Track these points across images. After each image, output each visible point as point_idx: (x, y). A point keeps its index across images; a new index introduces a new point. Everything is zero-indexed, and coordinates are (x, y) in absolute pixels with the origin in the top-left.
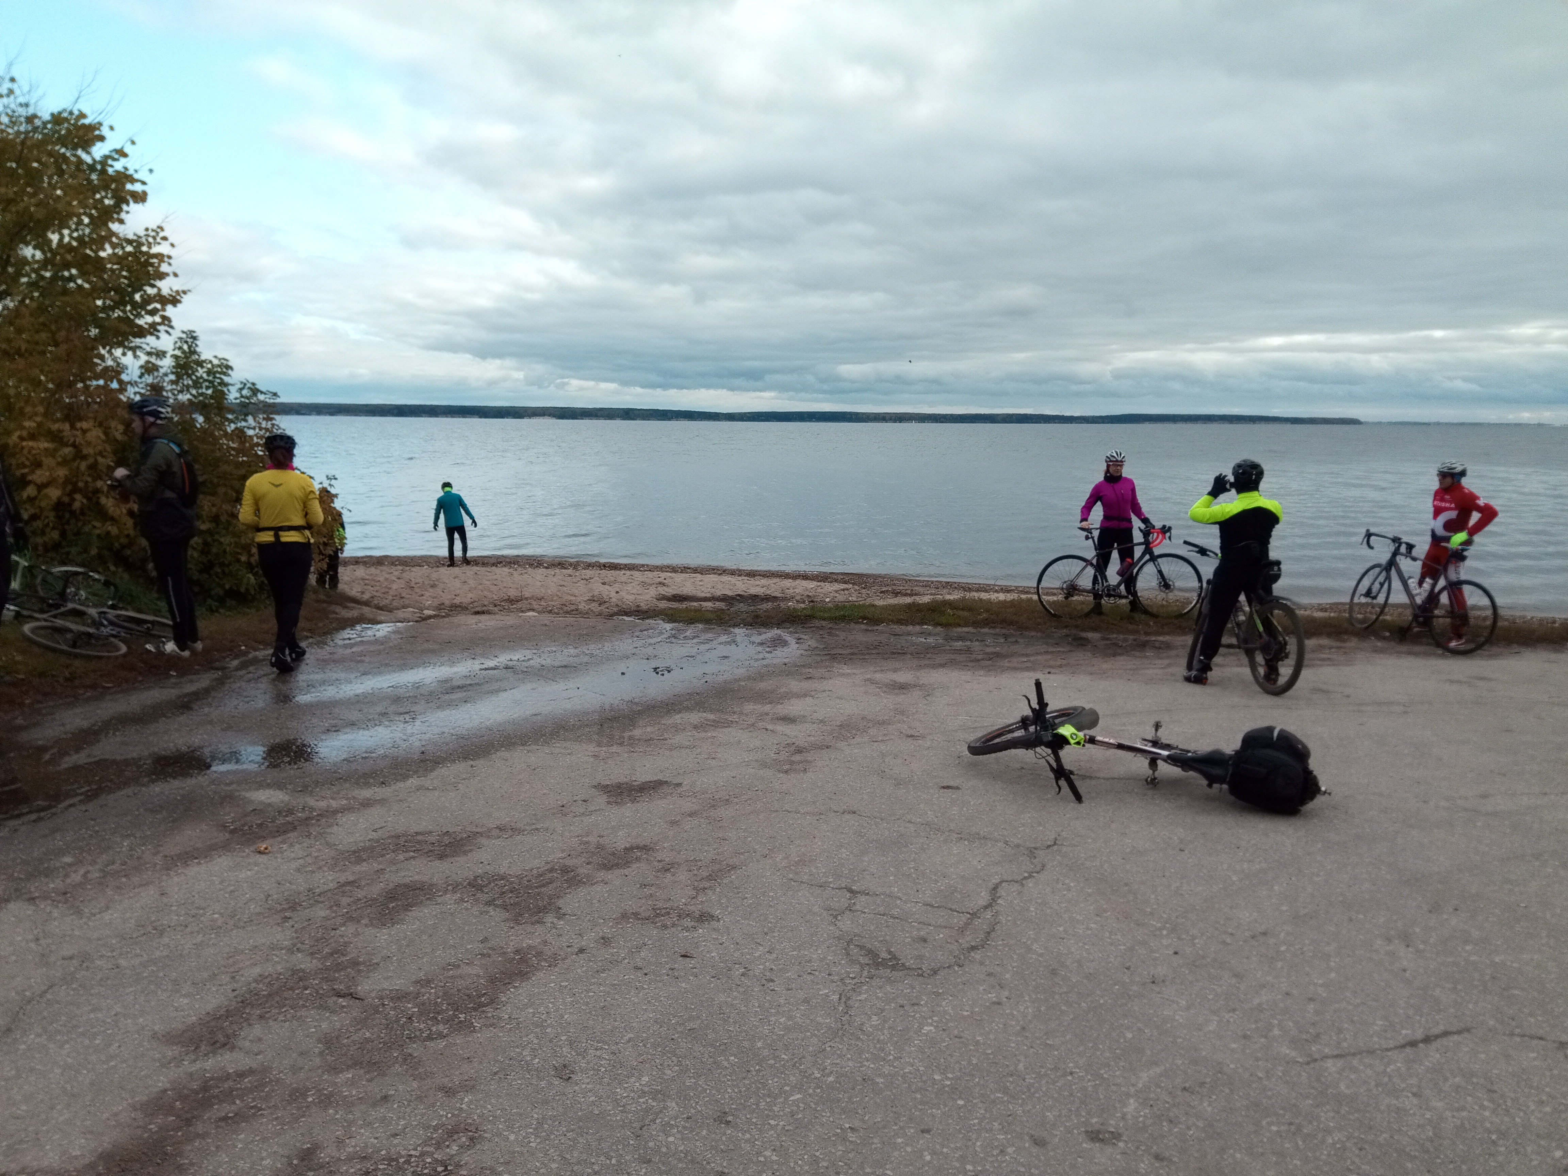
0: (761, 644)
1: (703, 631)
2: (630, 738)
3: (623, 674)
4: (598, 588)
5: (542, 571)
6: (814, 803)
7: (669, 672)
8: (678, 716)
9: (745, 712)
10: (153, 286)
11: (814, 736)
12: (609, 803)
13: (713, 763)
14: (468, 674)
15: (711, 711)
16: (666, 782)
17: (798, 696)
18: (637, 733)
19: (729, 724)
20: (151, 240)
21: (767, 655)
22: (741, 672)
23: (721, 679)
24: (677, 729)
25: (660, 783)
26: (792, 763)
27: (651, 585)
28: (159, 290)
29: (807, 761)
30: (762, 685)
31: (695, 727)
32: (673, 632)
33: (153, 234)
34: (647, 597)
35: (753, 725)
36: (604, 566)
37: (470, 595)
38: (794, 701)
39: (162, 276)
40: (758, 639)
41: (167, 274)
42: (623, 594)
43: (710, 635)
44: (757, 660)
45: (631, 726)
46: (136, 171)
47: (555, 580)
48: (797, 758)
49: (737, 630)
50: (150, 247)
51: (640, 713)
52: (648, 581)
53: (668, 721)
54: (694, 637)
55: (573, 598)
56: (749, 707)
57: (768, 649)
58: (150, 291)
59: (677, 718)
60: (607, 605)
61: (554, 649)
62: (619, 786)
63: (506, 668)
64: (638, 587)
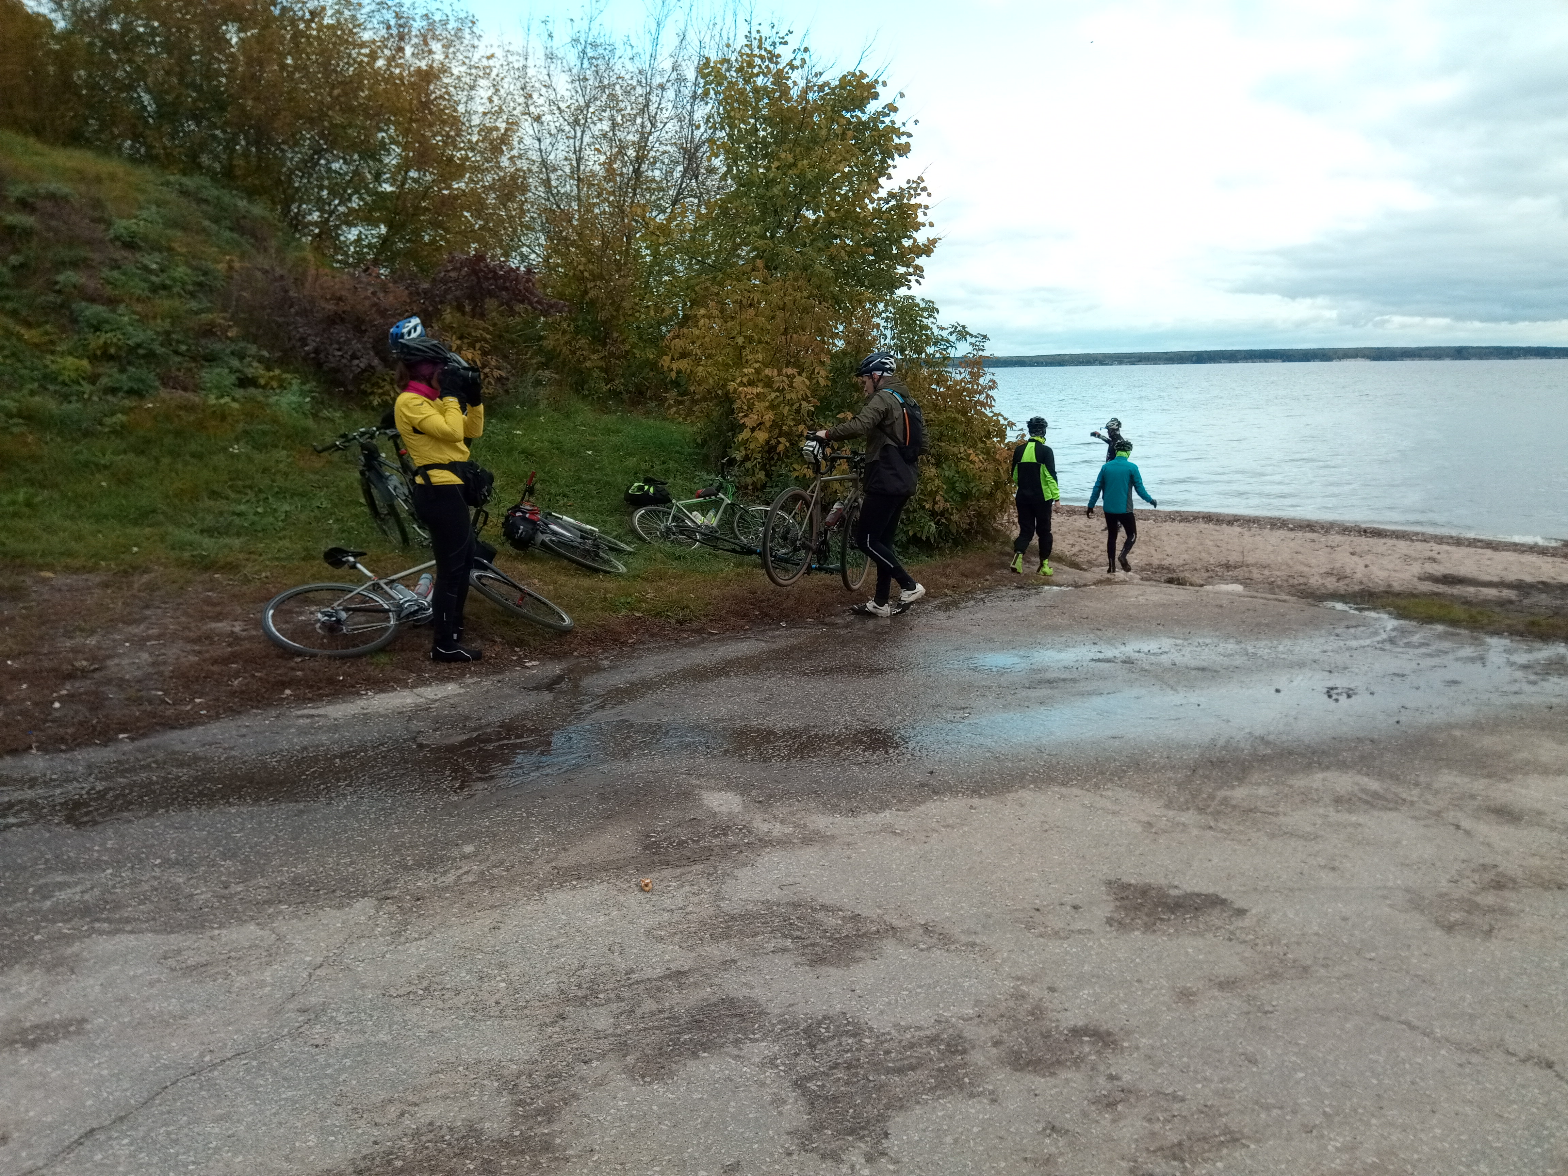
0: (1525, 667)
1: (1442, 637)
2: (1225, 801)
3: (1278, 691)
4: (1344, 559)
5: (1282, 533)
6: (1472, 1017)
7: (1349, 696)
8: (1319, 776)
9: (1436, 786)
10: (910, 237)
11: (1542, 857)
12: (1109, 921)
13: (1326, 878)
14: (1072, 664)
15: (1380, 775)
16: (1223, 902)
17: (1545, 770)
18: (1239, 793)
19: (1395, 804)
20: (912, 192)
21: (1527, 688)
22: (1466, 712)
23: (1426, 719)
24: (1307, 798)
25: (1215, 902)
26: (1472, 907)
27: (1416, 559)
28: (915, 240)
29: (1504, 911)
30: (1488, 742)
31: (1338, 801)
32: (1394, 634)
33: (914, 185)
34: (1407, 576)
35: (1438, 814)
36: (1365, 531)
37: (1185, 556)
38: (1534, 780)
39: (917, 227)
40: (1522, 658)
41: (924, 225)
42: (1374, 569)
43: (1446, 645)
44: (1505, 693)
45: (1238, 779)
46: (904, 124)
47: (1292, 544)
48: (1489, 899)
49: (1493, 641)
50: (909, 200)
51: (1264, 759)
52: (1413, 554)
53: (1300, 782)
54: (1421, 645)
55: (1306, 569)
56: (1447, 778)
57: (1532, 677)
58: (906, 243)
59: (1317, 779)
60: (1347, 581)
61: (1208, 641)
62: (1144, 891)
63: (1124, 662)
64: (1398, 561)
